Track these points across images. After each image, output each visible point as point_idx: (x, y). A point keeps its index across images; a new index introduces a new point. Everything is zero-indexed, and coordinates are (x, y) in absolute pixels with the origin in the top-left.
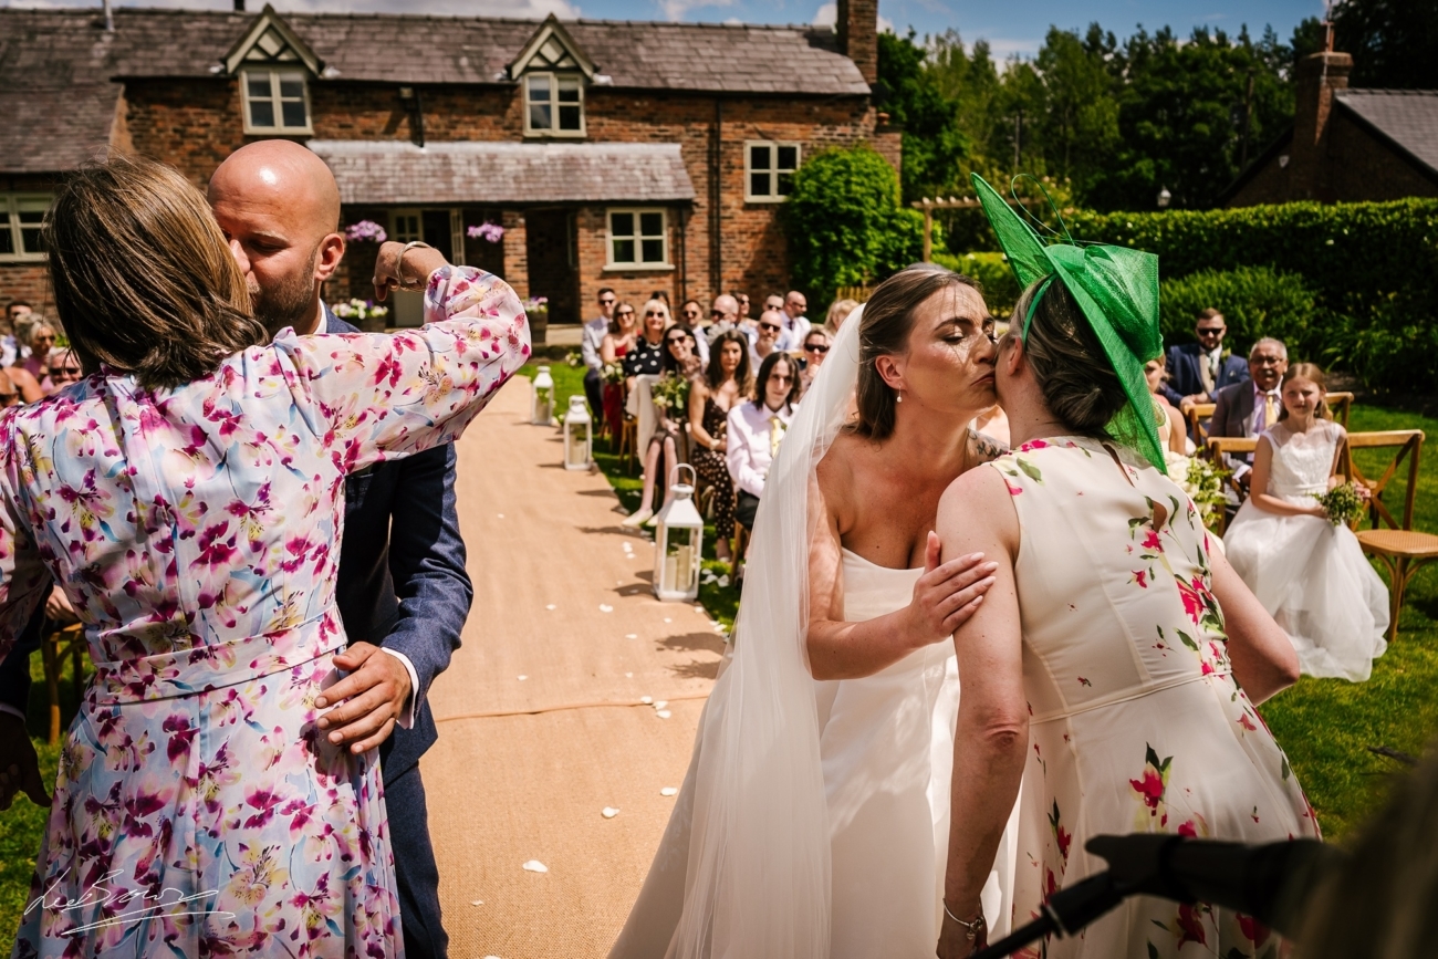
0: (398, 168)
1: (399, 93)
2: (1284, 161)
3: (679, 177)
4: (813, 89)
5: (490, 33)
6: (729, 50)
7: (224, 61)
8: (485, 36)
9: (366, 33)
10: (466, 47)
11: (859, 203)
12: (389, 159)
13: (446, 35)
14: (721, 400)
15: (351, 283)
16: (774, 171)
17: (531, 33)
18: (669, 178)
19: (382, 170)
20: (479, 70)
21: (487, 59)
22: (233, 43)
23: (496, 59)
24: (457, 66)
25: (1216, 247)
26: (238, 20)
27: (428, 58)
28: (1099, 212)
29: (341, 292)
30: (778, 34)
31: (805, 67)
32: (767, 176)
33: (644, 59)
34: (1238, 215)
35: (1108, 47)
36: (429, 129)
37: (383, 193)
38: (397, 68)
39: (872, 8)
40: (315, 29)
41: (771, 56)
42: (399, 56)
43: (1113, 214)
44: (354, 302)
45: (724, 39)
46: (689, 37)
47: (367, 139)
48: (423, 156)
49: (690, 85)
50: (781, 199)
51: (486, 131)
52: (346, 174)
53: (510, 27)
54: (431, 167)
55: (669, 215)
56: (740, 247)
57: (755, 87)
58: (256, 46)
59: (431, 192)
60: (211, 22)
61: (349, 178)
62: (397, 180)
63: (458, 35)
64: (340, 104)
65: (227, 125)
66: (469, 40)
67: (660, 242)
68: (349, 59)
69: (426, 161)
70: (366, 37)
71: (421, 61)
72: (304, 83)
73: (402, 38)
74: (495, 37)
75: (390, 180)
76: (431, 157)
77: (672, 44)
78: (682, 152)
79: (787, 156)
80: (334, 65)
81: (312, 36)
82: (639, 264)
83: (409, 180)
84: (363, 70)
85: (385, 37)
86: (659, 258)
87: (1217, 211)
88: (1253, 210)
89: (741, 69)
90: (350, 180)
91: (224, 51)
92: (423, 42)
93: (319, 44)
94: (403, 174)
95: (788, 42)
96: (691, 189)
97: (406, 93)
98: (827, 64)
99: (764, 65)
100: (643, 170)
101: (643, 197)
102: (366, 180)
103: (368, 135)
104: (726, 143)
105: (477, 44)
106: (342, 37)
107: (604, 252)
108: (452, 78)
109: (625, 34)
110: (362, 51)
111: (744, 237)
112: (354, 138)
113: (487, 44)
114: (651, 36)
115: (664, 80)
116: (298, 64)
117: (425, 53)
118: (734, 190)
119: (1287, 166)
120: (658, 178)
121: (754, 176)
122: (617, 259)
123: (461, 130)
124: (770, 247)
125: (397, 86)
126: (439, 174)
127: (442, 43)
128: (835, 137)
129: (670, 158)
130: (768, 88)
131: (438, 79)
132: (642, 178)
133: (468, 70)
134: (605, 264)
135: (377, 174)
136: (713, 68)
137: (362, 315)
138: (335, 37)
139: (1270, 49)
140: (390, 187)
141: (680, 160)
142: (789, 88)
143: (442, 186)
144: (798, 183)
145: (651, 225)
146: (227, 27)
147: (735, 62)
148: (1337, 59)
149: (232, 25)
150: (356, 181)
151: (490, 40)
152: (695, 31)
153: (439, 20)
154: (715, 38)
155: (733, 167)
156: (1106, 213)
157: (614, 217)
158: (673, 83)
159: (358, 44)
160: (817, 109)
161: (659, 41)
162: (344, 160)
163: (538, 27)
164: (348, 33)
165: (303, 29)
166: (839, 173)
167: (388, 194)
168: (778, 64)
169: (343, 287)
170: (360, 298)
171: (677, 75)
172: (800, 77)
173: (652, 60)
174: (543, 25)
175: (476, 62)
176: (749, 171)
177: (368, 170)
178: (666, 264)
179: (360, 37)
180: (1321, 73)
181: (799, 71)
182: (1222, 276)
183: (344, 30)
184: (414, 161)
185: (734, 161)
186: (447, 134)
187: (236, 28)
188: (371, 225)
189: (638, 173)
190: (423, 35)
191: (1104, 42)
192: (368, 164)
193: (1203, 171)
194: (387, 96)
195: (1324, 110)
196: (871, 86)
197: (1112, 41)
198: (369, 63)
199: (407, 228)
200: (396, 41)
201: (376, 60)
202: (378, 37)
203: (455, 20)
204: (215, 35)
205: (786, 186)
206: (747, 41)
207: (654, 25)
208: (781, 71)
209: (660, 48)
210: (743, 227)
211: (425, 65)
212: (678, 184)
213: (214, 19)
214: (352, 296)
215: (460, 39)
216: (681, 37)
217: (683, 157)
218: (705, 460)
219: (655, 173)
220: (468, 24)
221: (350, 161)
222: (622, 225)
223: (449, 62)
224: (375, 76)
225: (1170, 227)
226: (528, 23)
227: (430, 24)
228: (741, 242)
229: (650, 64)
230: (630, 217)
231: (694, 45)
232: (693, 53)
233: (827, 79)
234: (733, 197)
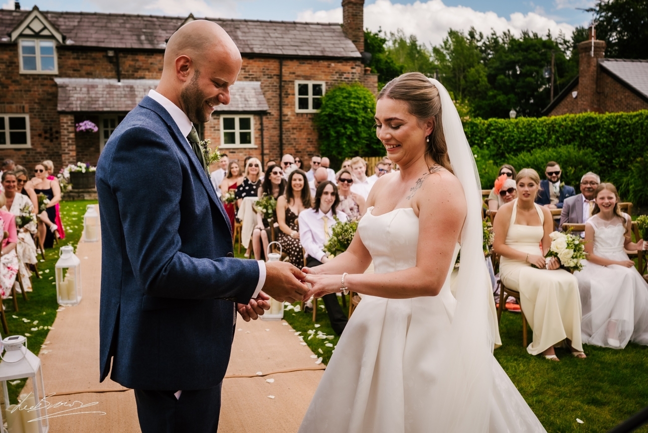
0: (105, 93)
1: (107, 53)
2: (574, 94)
3: (260, 99)
4: (331, 54)
5: (157, 23)
6: (286, 34)
7: (10, 35)
8: (154, 25)
9: (89, 22)
10: (144, 30)
11: (356, 114)
12: (100, 88)
13: (133, 24)
14: (294, 209)
15: (77, 155)
16: (310, 97)
17: (179, 24)
18: (255, 99)
19: (96, 94)
20: (151, 42)
21: (156, 36)
22: (15, 26)
23: (160, 37)
24: (139, 40)
25: (545, 136)
26: (18, 14)
27: (123, 35)
28: (483, 118)
29: (71, 159)
30: (311, 26)
31: (326, 44)
32: (307, 99)
33: (241, 38)
34: (555, 120)
35: (479, 39)
36: (123, 73)
37: (97, 106)
38: (106, 40)
39: (361, 14)
40: (61, 19)
41: (308, 38)
42: (107, 34)
43: (490, 120)
44: (79, 164)
45: (283, 29)
46: (264, 27)
47: (88, 77)
48: (119, 87)
49: (265, 51)
50: (315, 111)
51: (155, 74)
52: (76, 95)
53: (168, 20)
54: (123, 93)
55: (255, 119)
56: (292, 136)
57: (300, 53)
58: (28, 27)
59: (124, 106)
60: (3, 15)
61: (77, 98)
62: (104, 99)
63: (139, 24)
64: (74, 58)
65: (10, 69)
66: (146, 27)
67: (249, 133)
68: (79, 35)
69: (122, 89)
70: (89, 24)
71: (119, 37)
72: (54, 48)
73: (109, 25)
74: (160, 25)
75: (101, 99)
76: (124, 87)
77: (255, 31)
78: (261, 86)
79: (317, 89)
80: (70, 38)
81: (59, 23)
82: (238, 144)
83: (111, 99)
84: (87, 41)
85: (100, 24)
86: (249, 142)
87: (543, 118)
88: (563, 117)
89: (292, 44)
90: (78, 99)
91: (9, 30)
92: (120, 27)
93: (63, 27)
94: (108, 96)
95: (317, 31)
96: (267, 105)
97: (111, 54)
98: (338, 42)
99: (304, 42)
100: (240, 95)
101: (240, 109)
102: (87, 99)
103: (89, 75)
104: (285, 81)
105: (150, 29)
106: (76, 24)
107: (219, 138)
108: (136, 46)
109: (230, 25)
110: (87, 31)
111: (295, 131)
112: (81, 76)
113: (156, 29)
114: (244, 26)
115: (252, 49)
116: (52, 37)
117: (121, 33)
118: (289, 106)
119: (576, 97)
120: (248, 99)
121: (300, 99)
122: (226, 142)
123: (140, 73)
124: (309, 137)
125: (105, 50)
126: (128, 96)
127: (131, 28)
128: (343, 79)
129: (255, 89)
130: (307, 53)
131: (129, 46)
132: (240, 99)
133: (145, 42)
134: (220, 144)
135: (93, 96)
136: (277, 43)
137: (84, 171)
138: (72, 24)
139: (562, 41)
140: (100, 103)
141: (260, 90)
142: (318, 54)
143: (129, 102)
144: (324, 102)
145: (245, 124)
146: (12, 18)
147: (289, 40)
148: (598, 43)
149: (14, 16)
150: (81, 100)
151: (157, 27)
152: (268, 24)
153: (129, 16)
154: (278, 28)
155: (289, 94)
156: (486, 119)
157: (225, 119)
158: (256, 50)
159: (84, 28)
160: (333, 65)
161: (249, 29)
162: (75, 88)
163: (183, 21)
164: (79, 22)
165: (54, 19)
166: (346, 98)
167: (100, 106)
168: (312, 41)
169: (72, 156)
170: (82, 162)
171: (258, 46)
172: (324, 48)
173: (244, 38)
174: (186, 19)
175: (150, 38)
176: (297, 96)
177: (88, 93)
178: (252, 145)
179: (85, 24)
180: (591, 50)
181: (323, 45)
182: (550, 150)
183: (77, 20)
184: (115, 89)
185: (290, 91)
186: (133, 75)
187: (16, 18)
188: (89, 123)
189: (237, 97)
190: (120, 24)
191: (477, 37)
192: (88, 90)
193: (532, 101)
194: (100, 55)
195: (593, 68)
196: (361, 53)
197: (481, 36)
198: (92, 38)
199: (109, 126)
200: (106, 26)
201: (94, 36)
202: (96, 24)
203: (138, 16)
204: (4, 22)
205: (317, 104)
206: (295, 30)
207: (246, 21)
208: (314, 45)
209: (249, 32)
210: (295, 126)
211: (122, 39)
212: (259, 103)
213: (4, 13)
214: (78, 161)
215: (141, 26)
216: (260, 27)
217: (262, 89)
218: (285, 242)
219: (247, 97)
220: (145, 19)
221: (78, 89)
222: (229, 124)
223: (135, 38)
224: (94, 44)
225: (520, 126)
226: (178, 19)
227: (125, 18)
228: (293, 134)
229: (244, 40)
230: (233, 120)
231: (267, 31)
232: (267, 35)
233: (338, 50)
234: (289, 110)
